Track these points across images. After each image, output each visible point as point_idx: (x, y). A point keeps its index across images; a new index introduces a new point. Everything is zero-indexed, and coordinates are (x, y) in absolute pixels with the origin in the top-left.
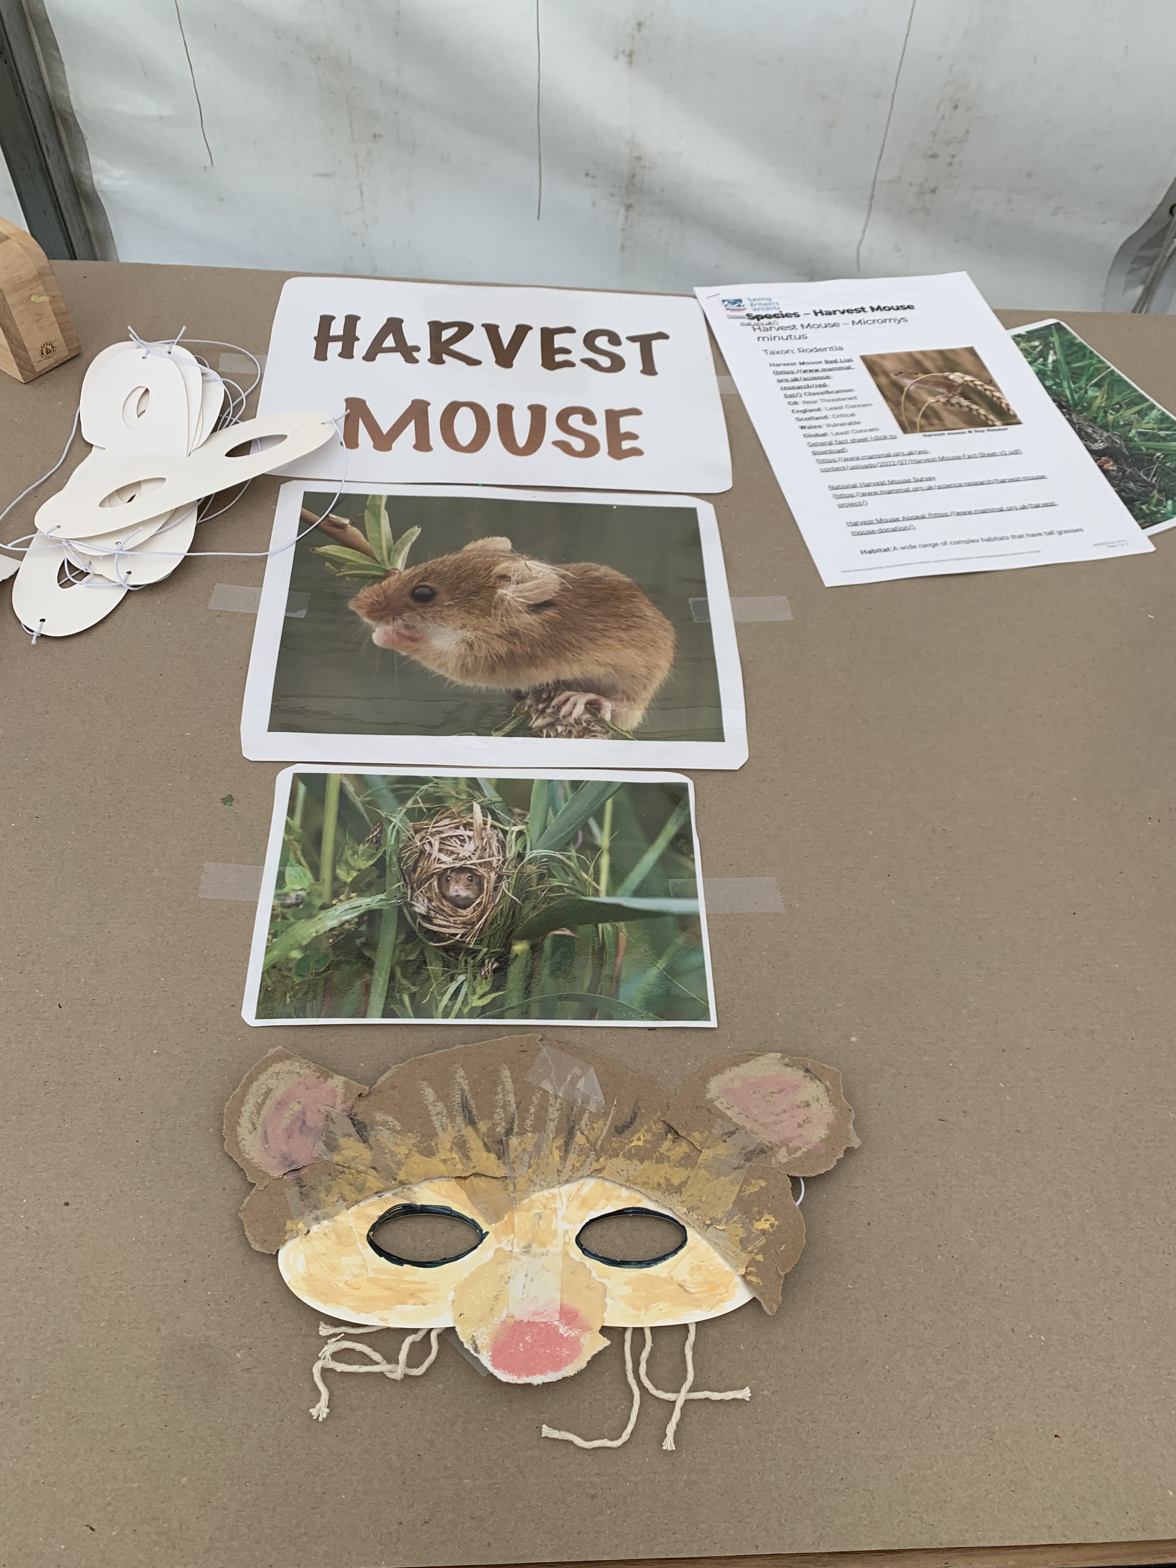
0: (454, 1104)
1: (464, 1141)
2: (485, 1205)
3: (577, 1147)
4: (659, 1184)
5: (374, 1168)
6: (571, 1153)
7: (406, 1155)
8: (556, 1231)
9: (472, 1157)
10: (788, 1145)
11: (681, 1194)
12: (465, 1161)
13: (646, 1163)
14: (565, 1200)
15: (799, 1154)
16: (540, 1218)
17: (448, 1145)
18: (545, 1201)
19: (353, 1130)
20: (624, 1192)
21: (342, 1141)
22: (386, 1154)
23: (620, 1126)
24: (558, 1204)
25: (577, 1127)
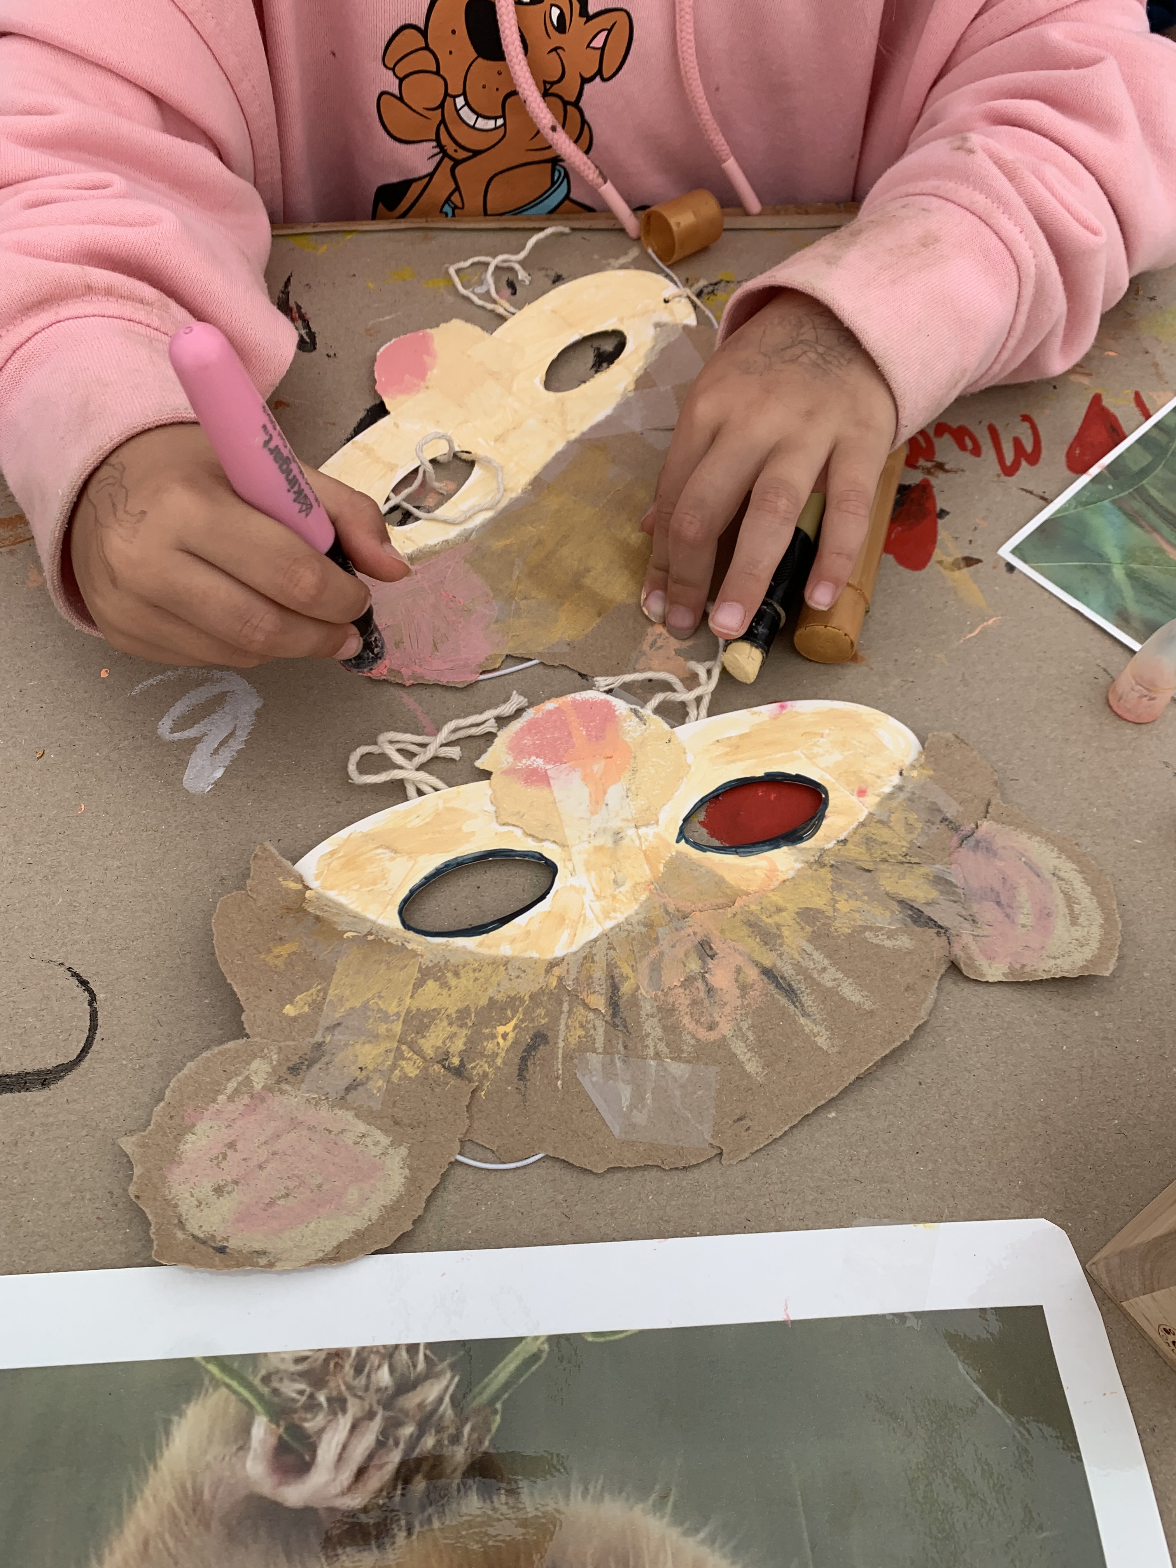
0: (808, 991)
1: (766, 944)
2: (696, 874)
3: (598, 988)
4: (457, 974)
5: (869, 871)
6: (603, 977)
7: (836, 902)
8: (588, 870)
9: (744, 928)
10: (252, 1097)
11: (420, 967)
12: (752, 919)
13: (484, 1002)
14: (590, 915)
15: (232, 1085)
16: (615, 882)
17: (786, 932)
18: (617, 905)
19: (928, 911)
20: (506, 950)
21: (934, 894)
22: (865, 894)
23: (541, 1047)
24: (597, 906)
25: (608, 1018)
